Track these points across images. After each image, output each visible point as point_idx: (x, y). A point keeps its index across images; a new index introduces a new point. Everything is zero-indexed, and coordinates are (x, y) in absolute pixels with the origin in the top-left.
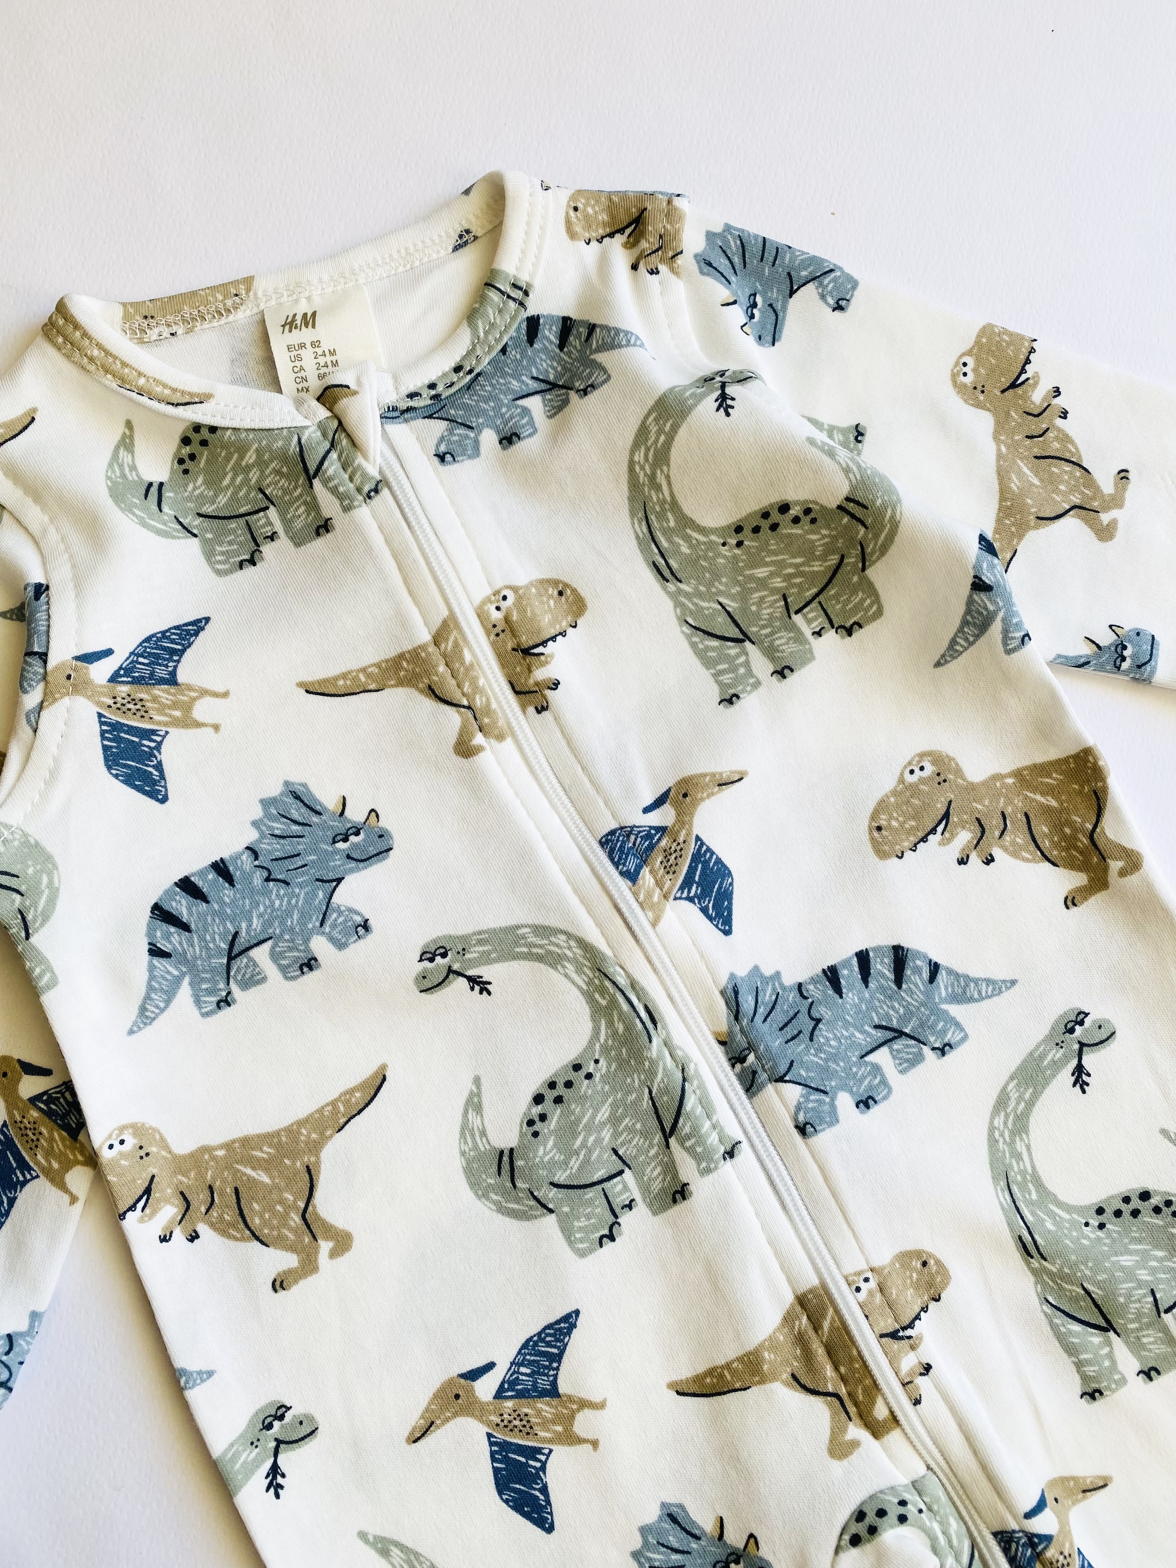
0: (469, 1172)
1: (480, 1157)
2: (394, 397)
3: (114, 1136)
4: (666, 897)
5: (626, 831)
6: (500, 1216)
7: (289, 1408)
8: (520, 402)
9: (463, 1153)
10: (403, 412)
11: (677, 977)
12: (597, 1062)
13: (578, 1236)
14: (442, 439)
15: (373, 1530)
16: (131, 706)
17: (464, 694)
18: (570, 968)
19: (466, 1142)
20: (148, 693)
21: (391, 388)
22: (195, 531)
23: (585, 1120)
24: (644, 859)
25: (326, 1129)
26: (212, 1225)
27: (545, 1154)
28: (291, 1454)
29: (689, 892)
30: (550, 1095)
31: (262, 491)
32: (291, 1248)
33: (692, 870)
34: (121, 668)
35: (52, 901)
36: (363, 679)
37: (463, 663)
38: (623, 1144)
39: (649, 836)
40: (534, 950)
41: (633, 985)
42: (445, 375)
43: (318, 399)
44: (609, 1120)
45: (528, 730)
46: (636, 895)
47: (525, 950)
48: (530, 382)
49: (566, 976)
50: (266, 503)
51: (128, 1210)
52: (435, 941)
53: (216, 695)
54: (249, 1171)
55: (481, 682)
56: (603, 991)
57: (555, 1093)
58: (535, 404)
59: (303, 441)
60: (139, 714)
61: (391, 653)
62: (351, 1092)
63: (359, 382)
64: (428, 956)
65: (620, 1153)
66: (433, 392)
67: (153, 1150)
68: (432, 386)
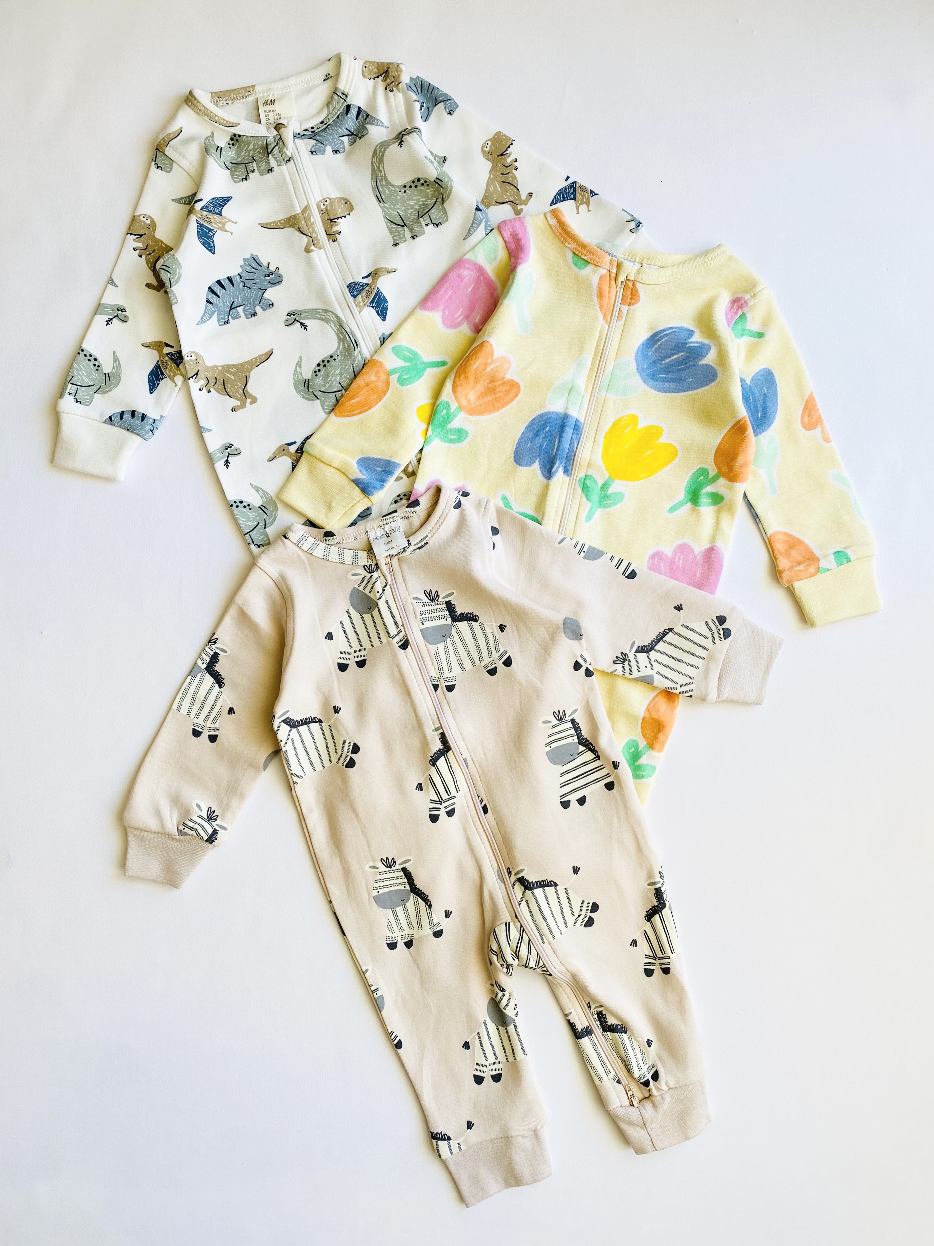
0: (295, 385)
1: (299, 381)
2: (298, 130)
3: (189, 353)
4: (365, 305)
5: (356, 283)
6: (303, 399)
7: (233, 445)
8: (341, 138)
9: (294, 379)
10: (302, 136)
11: (366, 332)
12: (338, 356)
13: (326, 407)
14: (313, 146)
15: (255, 484)
16: (207, 219)
17: (309, 232)
18: (332, 324)
19: (295, 376)
20: (212, 216)
21: (299, 127)
22: (229, 168)
23: (332, 372)
24: (360, 292)
25: (253, 365)
26: (215, 389)
27: (319, 381)
28: (232, 458)
29: (373, 304)
30: (322, 364)
31: (253, 158)
32: (238, 400)
33: (374, 298)
34: (204, 206)
35: (179, 278)
36: (279, 224)
37: (310, 221)
38: (343, 382)
39: (363, 286)
40: (322, 317)
41: (352, 332)
42: (317, 124)
43: (274, 128)
44: (339, 374)
45: (329, 247)
46: (355, 302)
47: (319, 316)
48: (345, 130)
49: (331, 327)
50: (253, 161)
51: (191, 377)
52: (292, 311)
53: (233, 222)
54: (228, 375)
55: (316, 229)
56: (342, 333)
57: (324, 364)
58: (345, 139)
59: (268, 142)
60: (209, 223)
61: (288, 216)
62: (262, 355)
63: (288, 124)
64: (289, 315)
65: (342, 384)
66: (313, 130)
67: (200, 362)
68: (313, 128)
